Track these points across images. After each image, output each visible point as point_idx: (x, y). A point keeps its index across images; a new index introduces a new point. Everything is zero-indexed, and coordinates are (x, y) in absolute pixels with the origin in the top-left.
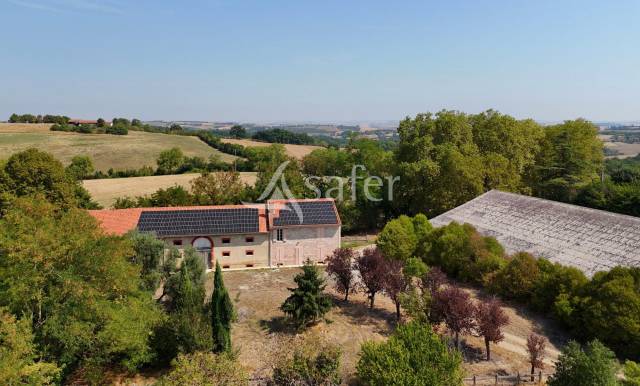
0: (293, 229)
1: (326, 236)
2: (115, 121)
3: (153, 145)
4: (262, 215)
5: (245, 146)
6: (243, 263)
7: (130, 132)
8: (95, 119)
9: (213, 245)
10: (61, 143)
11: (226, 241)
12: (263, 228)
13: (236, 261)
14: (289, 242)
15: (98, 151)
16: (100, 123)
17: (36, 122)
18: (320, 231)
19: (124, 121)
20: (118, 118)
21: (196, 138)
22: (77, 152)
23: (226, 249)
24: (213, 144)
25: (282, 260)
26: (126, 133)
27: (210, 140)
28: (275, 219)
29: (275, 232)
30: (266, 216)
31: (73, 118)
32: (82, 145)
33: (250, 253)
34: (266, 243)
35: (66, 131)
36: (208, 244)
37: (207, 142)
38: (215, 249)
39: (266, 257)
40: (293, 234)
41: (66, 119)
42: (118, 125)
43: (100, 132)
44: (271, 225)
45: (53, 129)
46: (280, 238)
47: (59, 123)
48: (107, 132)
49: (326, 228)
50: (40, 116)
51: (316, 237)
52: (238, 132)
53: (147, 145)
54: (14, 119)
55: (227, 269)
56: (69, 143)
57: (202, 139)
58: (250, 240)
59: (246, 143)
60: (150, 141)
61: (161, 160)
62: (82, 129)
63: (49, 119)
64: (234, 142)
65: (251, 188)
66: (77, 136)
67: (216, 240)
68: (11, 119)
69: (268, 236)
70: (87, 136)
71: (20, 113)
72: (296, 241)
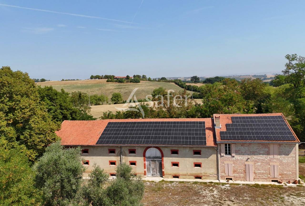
0: (243, 145)
1: (280, 154)
2: (134, 76)
3: (151, 87)
4: (209, 129)
5: (199, 86)
6: (191, 175)
7: (141, 81)
8: (125, 76)
9: (163, 156)
10: (111, 88)
11: (175, 152)
12: (210, 142)
13: (185, 172)
14: (238, 157)
15: (126, 91)
16: (128, 77)
17: (101, 79)
18: (273, 147)
19: (139, 76)
20: (136, 75)
21: (173, 83)
22: (117, 91)
23: (175, 160)
24: (181, 86)
25: (231, 175)
26: (139, 82)
27: (180, 84)
28: (221, 133)
29: (223, 147)
30: (213, 129)
31: (116, 76)
32: (119, 88)
33: (198, 165)
34: (214, 157)
35: (113, 82)
36: (159, 154)
37: (178, 85)
38: (165, 159)
39: (214, 171)
40: (243, 149)
41: (113, 76)
42: (136, 78)
43: (127, 82)
44: (218, 138)
45: (107, 81)
46: (228, 152)
47: (110, 79)
48: (131, 82)
49: (280, 145)
50: (102, 76)
51: (268, 153)
52: (195, 79)
53: (149, 87)
54: (92, 77)
55: (176, 179)
56: (114, 87)
57: (176, 84)
58: (197, 153)
59: (199, 85)
60: (151, 86)
61: (154, 94)
62: (120, 81)
63: (106, 77)
64: (193, 84)
65: (199, 105)
66: (118, 84)
67: (167, 151)
68: (91, 77)
69: (215, 149)
70: (122, 84)
71: (94, 75)
72: (246, 157)
